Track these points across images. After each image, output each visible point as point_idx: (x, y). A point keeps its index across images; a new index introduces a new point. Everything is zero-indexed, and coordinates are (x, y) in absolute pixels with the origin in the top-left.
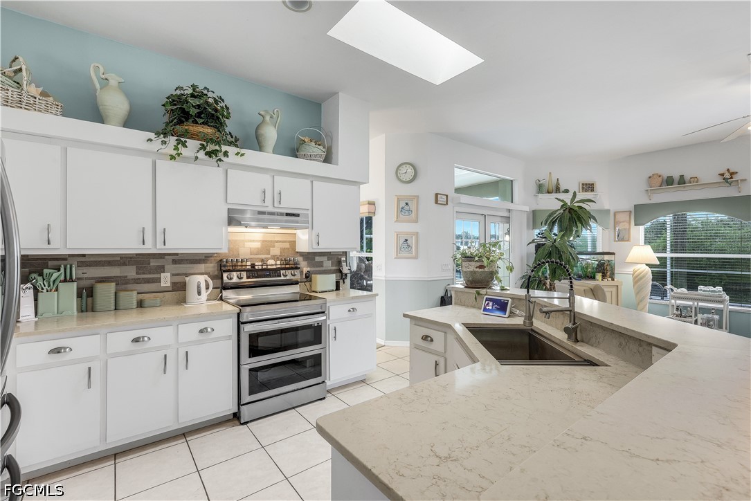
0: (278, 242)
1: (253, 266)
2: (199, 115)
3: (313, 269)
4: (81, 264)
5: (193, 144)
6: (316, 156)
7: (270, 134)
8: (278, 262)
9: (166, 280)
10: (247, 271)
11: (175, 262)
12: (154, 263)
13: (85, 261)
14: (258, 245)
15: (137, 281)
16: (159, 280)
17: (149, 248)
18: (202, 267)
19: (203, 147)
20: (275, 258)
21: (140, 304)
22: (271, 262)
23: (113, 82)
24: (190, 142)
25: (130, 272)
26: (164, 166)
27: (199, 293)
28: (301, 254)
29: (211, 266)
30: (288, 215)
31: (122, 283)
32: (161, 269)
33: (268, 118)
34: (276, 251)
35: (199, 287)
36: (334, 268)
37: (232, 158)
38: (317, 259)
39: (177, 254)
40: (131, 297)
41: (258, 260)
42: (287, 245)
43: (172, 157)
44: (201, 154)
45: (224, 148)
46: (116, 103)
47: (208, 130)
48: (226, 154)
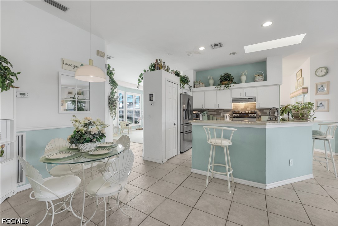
0: (249, 106)
1: (242, 112)
2: (224, 80)
3: (262, 114)
4: (208, 111)
5: (223, 87)
6: (259, 80)
7: (244, 78)
8: (249, 112)
9: (222, 115)
10: (239, 114)
11: (223, 111)
12: (219, 111)
13: (209, 110)
14: (243, 107)
15: (216, 115)
16: (220, 115)
17: (216, 108)
18: (229, 112)
19: (225, 86)
20: (248, 110)
21: (216, 120)
22: (247, 111)
23: (211, 78)
24: (222, 86)
25: (215, 113)
26: (218, 91)
27: (227, 118)
28: (258, 109)
29: (231, 112)
30: (248, 98)
31: (214, 115)
32: (221, 113)
33: (243, 74)
34: (249, 109)
35: (227, 116)
36: (272, 114)
37: (232, 87)
38: (264, 111)
39: (224, 109)
40: (215, 118)
41: (243, 111)
42: (253, 107)
43: (219, 90)
44: (225, 88)
45: (230, 85)
46: (211, 82)
47: (227, 82)
48: (230, 86)
